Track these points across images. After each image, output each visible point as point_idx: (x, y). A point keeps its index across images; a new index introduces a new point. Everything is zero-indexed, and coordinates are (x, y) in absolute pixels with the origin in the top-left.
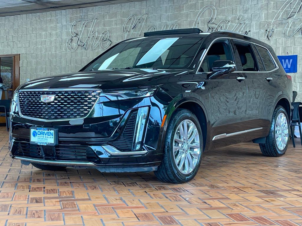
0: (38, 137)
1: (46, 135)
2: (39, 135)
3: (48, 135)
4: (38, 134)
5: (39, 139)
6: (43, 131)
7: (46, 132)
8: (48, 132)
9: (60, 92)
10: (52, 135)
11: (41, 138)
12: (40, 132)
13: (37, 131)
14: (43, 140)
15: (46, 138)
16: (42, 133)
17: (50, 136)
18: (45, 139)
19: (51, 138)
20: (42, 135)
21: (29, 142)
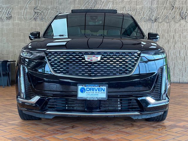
0: (87, 92)
1: (96, 91)
2: (89, 91)
3: (99, 91)
4: (87, 90)
5: (88, 95)
6: (93, 88)
7: (96, 88)
8: (99, 88)
9: (105, 53)
10: (104, 91)
11: (90, 93)
12: (89, 88)
13: (85, 88)
14: (93, 95)
15: (97, 93)
16: (91, 89)
17: (101, 92)
18: (95, 94)
19: (102, 93)
20: (91, 91)
21: (76, 97)
